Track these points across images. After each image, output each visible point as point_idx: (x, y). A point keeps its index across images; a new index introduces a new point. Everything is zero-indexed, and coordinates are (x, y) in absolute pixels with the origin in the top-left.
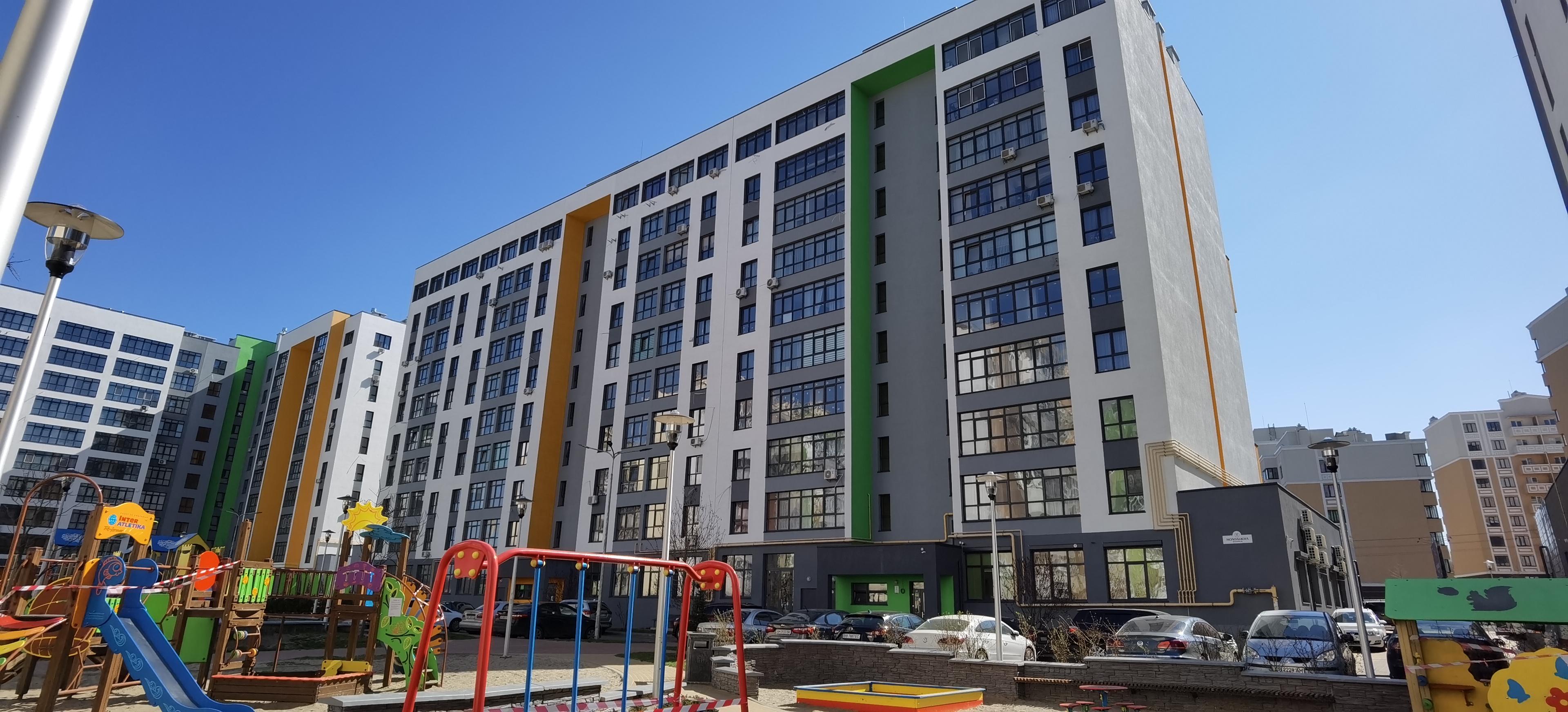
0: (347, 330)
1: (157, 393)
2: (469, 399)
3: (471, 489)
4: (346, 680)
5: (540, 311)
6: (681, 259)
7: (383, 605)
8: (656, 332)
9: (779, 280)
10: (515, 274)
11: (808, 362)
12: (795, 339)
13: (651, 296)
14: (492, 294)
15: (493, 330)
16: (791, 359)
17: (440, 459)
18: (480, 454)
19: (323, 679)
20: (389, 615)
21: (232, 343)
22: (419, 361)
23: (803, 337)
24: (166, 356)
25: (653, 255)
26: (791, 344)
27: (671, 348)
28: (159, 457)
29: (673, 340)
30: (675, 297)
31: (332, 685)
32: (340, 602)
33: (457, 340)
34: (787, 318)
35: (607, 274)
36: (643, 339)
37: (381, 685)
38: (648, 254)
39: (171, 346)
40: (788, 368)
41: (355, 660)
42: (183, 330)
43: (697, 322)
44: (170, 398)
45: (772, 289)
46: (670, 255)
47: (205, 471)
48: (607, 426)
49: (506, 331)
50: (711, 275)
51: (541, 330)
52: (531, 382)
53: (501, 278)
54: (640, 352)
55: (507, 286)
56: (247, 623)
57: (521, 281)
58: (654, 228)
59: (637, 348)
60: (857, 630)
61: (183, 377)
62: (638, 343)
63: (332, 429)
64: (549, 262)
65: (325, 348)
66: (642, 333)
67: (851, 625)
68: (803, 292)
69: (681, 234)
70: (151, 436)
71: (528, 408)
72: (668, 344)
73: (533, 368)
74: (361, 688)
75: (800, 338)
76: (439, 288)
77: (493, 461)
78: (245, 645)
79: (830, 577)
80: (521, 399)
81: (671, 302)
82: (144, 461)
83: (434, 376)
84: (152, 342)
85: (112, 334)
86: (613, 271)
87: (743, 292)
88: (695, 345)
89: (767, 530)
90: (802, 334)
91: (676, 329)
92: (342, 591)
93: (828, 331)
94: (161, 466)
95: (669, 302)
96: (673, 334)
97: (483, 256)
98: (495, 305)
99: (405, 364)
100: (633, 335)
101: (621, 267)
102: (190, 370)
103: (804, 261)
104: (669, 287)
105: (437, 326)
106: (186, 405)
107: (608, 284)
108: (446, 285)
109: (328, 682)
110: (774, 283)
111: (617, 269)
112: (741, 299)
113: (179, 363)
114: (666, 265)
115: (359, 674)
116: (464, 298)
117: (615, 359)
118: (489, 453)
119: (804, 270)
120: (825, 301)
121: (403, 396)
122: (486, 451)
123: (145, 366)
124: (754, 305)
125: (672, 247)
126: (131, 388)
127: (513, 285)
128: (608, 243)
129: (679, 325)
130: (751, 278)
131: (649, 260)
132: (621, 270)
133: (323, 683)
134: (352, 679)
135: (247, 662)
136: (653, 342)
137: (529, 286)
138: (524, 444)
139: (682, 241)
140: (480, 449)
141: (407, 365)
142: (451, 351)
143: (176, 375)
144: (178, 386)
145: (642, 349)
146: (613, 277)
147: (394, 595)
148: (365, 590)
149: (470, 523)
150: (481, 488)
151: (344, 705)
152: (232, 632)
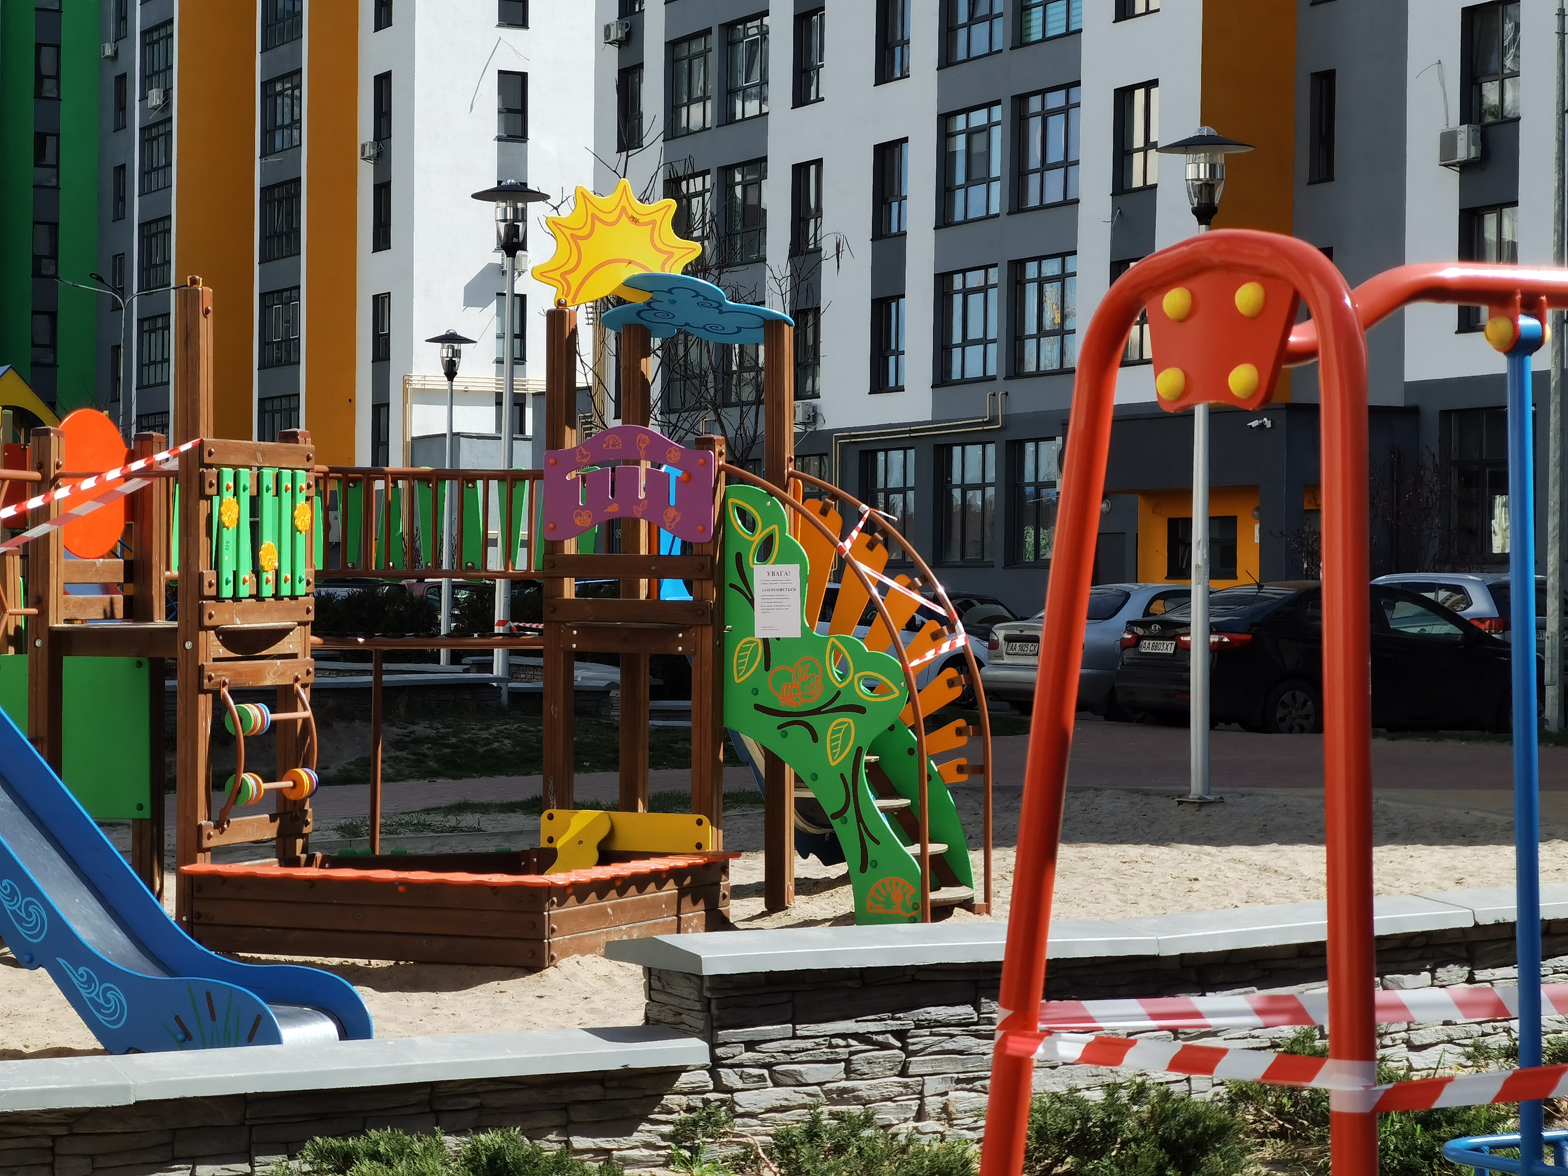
3: (945, 134)
4: (640, 881)
7: (731, 594)
19: (557, 877)
20: (760, 633)
31: (592, 903)
32: (569, 588)
37: (758, 904)
41: (652, 808)
56: (259, 673)
74: (695, 914)
77: (1022, 12)
92: (570, 547)
109: (581, 891)
115: (681, 862)
133: (562, 893)
134: (658, 878)
135: (288, 816)
147: (765, 552)
148: (654, 540)
149: (958, 282)
150: (986, 129)
151: (708, 970)
152: (220, 708)
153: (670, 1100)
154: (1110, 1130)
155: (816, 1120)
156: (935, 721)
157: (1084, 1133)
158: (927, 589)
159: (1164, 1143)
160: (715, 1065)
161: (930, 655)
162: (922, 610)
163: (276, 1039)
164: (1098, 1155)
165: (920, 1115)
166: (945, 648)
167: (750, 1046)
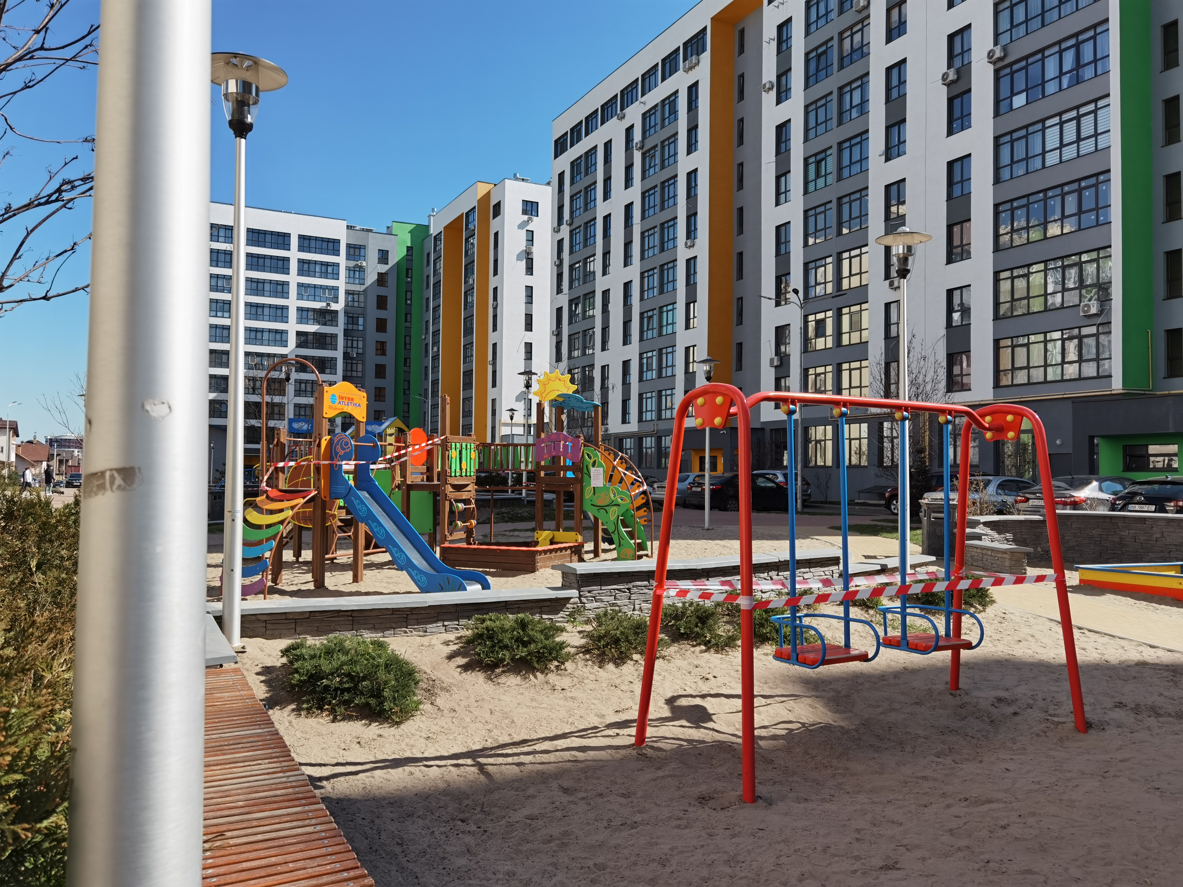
0: (493, 202)
1: (336, 289)
2: (627, 260)
3: (641, 358)
4: (561, 549)
5: (691, 147)
6: (862, 46)
7: (585, 475)
8: (834, 151)
9: (1005, 49)
10: (659, 108)
11: (1052, 159)
12: (1031, 129)
13: (825, 105)
14: (637, 136)
15: (643, 178)
16: (1027, 158)
17: (605, 330)
18: (646, 320)
19: (539, 548)
20: (592, 486)
21: (389, 232)
22: (570, 225)
23: (1044, 125)
24: (336, 253)
25: (824, 48)
26: (1026, 137)
27: (856, 168)
28: (349, 350)
29: (856, 157)
30: (857, 100)
31: (548, 555)
32: (542, 474)
33: (607, 196)
34: (1019, 101)
35: (767, 86)
36: (818, 163)
37: (592, 555)
38: (816, 48)
39: (338, 241)
40: (1022, 172)
41: (564, 531)
42: (345, 224)
43: (888, 128)
44: (348, 293)
45: (994, 63)
46: (847, 43)
47: (389, 360)
48: (783, 275)
49: (658, 177)
50: (904, 61)
51: (696, 170)
52: (691, 232)
53: (644, 115)
54: (815, 180)
55: (652, 124)
56: (462, 496)
57: (667, 115)
58: (822, 11)
59: (812, 175)
60: (1149, 501)
61: (354, 271)
62: (812, 168)
63: (495, 308)
64: (696, 84)
65: (475, 224)
66: (815, 155)
67: (1141, 494)
68: (1043, 59)
69: (859, 12)
70: (339, 330)
71: (691, 262)
72: (851, 163)
73: (692, 216)
74: (575, 558)
75: (1039, 126)
76: (579, 139)
77: (661, 327)
78: (465, 515)
79: (1092, 438)
80: (683, 254)
81: (852, 107)
82: (338, 354)
83: (588, 240)
84: (323, 240)
85: (288, 235)
86: (774, 80)
87: (952, 76)
88: (887, 159)
89: (997, 385)
90: (1043, 121)
91: (860, 143)
92: (543, 463)
93: (1083, 110)
94: (352, 359)
95: (848, 107)
96: (856, 150)
97: (622, 92)
98: (641, 148)
99: (556, 230)
100: (806, 160)
101: (784, 73)
102: (359, 263)
103: (1043, 12)
104: (848, 89)
105: (583, 182)
106: (362, 298)
107: (769, 98)
108: (587, 134)
109: (545, 552)
110: (998, 54)
111: (779, 77)
112: (948, 85)
113: (349, 257)
114: (841, 59)
115: (571, 545)
116: (608, 145)
117: (786, 192)
118: (655, 318)
119: (1043, 25)
120: (1078, 65)
121: (560, 266)
122: (651, 317)
123: (322, 263)
124: (969, 91)
125: (849, 33)
126: (315, 286)
127: (659, 120)
128: (765, 45)
129: (864, 137)
130: (962, 53)
131: (819, 56)
132: (784, 78)
133: (540, 552)
134: (566, 549)
135: (469, 532)
136: (831, 164)
137: (676, 119)
138: (692, 305)
139: (862, 21)
140: (645, 315)
141: (558, 231)
142: (601, 209)
143: (348, 269)
144: (351, 280)
145: (818, 175)
146: (775, 89)
147: (594, 464)
148: (565, 461)
149: (644, 396)
150: (652, 357)
151: (578, 573)
152: (451, 504)
153: (568, 606)
154: (683, 614)
155: (606, 611)
156: (639, 508)
157: (677, 614)
158: (636, 474)
159: (698, 617)
160: (580, 596)
161: (637, 491)
162: (635, 480)
163: (466, 590)
164: (680, 620)
165: (634, 610)
166: (641, 489)
167: (589, 592)
